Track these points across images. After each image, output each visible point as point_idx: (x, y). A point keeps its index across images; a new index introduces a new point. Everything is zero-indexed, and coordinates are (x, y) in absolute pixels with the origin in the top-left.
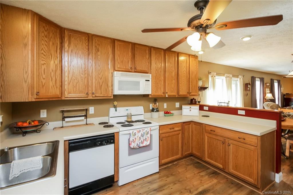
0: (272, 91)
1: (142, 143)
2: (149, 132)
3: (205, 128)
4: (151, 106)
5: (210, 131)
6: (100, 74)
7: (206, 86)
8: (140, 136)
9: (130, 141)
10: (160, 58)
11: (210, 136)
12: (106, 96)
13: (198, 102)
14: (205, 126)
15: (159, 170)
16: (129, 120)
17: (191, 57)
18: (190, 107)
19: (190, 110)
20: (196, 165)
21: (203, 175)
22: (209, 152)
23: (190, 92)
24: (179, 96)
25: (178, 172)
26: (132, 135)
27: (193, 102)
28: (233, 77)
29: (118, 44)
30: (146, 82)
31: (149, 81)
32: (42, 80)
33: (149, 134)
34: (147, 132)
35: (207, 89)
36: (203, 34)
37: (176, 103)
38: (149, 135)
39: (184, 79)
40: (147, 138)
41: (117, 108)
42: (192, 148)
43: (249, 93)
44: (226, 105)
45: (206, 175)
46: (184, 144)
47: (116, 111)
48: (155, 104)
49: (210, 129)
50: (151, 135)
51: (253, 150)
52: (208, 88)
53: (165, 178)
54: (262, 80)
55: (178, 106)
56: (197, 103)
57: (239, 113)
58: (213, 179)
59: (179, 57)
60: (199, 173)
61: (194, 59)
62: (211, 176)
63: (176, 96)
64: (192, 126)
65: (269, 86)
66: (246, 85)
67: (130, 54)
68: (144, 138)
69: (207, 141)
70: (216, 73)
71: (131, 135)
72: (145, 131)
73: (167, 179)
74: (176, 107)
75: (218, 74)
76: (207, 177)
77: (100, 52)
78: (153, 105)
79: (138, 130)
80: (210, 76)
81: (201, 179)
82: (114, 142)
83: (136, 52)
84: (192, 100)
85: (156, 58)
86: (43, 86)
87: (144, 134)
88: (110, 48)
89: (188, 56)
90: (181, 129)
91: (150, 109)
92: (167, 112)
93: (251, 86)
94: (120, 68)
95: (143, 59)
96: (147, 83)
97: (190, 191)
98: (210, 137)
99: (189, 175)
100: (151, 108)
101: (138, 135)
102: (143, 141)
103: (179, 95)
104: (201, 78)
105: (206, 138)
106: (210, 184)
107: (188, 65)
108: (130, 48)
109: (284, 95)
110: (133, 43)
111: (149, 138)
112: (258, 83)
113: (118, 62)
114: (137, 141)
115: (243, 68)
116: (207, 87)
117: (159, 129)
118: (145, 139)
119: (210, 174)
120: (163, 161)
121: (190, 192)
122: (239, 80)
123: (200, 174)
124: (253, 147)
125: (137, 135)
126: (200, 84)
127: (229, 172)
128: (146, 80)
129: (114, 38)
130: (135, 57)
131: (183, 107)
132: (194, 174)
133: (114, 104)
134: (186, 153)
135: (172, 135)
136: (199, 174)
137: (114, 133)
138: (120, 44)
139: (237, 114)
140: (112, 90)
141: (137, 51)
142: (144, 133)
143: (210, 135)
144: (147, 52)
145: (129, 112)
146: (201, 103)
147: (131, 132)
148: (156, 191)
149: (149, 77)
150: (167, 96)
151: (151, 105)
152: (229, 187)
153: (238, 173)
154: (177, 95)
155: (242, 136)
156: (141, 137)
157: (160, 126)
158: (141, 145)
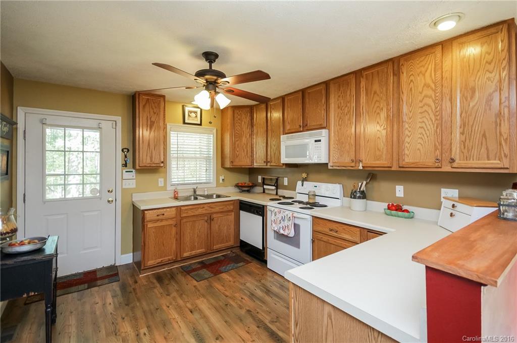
2: (291, 218)
8: (280, 218)
12: (278, 165)
16: (311, 201)
18: (454, 206)
19: (451, 214)
24: (403, 167)
26: (274, 214)
29: (288, 99)
30: (315, 144)
31: (320, 140)
32: (236, 152)
33: (292, 221)
40: (289, 227)
41: (304, 182)
47: (302, 185)
68: (286, 223)
72: (285, 214)
86: (237, 157)
87: (285, 218)
88: (281, 109)
94: (290, 129)
96: (317, 145)
101: (278, 216)
102: (284, 228)
103: (400, 165)
108: (300, 98)
113: (288, 123)
114: (277, 223)
128: (315, 141)
135: (335, 244)
137: (263, 205)
144: (323, 91)
145: (316, 190)
147: (273, 209)
149: (321, 134)
150: (361, 168)
154: (395, 166)
156: (281, 221)
157: (314, 218)
158: (282, 232)
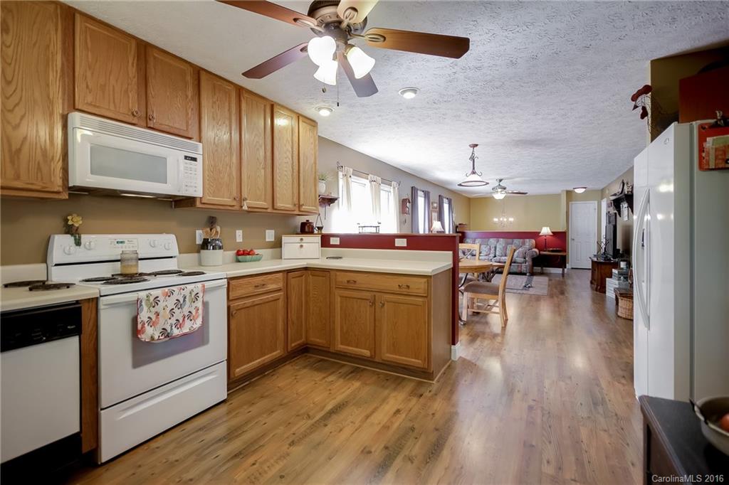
0: (441, 218)
1: (179, 324)
2: (201, 295)
3: (335, 279)
4: (200, 236)
5: (346, 284)
6: (9, 111)
7: (333, 195)
8: (171, 306)
9: (139, 320)
10: (227, 104)
11: (345, 295)
12: (38, 188)
13: (318, 228)
14: (336, 275)
15: (228, 395)
16: (130, 271)
17: (303, 122)
18: (302, 239)
19: (301, 246)
20: (315, 365)
21: (332, 379)
22: (345, 331)
23: (301, 203)
24: (276, 209)
25: (277, 388)
26: (147, 305)
27: (306, 229)
28: (382, 183)
29: (86, 27)
30: (186, 163)
31: (195, 159)
33: (200, 299)
34: (193, 294)
35: (336, 202)
36: (342, 44)
37: (267, 231)
38: (199, 304)
39: (286, 171)
40: (194, 313)
41: (83, 236)
42: (307, 331)
43: (408, 217)
44: (373, 230)
45: (340, 377)
46: (290, 323)
47: (78, 243)
48: (211, 230)
49: (345, 280)
50: (205, 305)
51: (421, 303)
52: (336, 199)
53: (245, 407)
54: (427, 195)
55: (272, 239)
56: (316, 232)
57: (396, 245)
58: (353, 382)
59: (275, 114)
60: (324, 378)
61: (308, 127)
62: (348, 377)
63: (269, 211)
64: (306, 280)
65: (436, 208)
66: (403, 203)
67: (132, 71)
68: (186, 310)
69: (339, 305)
70: (351, 170)
71: (141, 305)
72: (186, 292)
73: (251, 409)
74: (267, 240)
75: (357, 173)
76: (341, 381)
77: (11, 34)
78: (207, 232)
79: (166, 289)
80: (341, 174)
81: (328, 388)
82: (77, 331)
83: (153, 70)
84: (303, 225)
85: (214, 103)
87: (184, 301)
88: (53, 32)
89: (295, 117)
90: (283, 286)
91: (197, 243)
92: (244, 251)
93: (410, 204)
94: (95, 106)
95: (177, 97)
96: (189, 166)
97: (308, 415)
98: (346, 297)
99: (302, 388)
100: (199, 241)
101: (165, 303)
102: (181, 321)
103: (275, 207)
104: (322, 176)
105: (338, 299)
106: (348, 392)
107: (296, 139)
108: (133, 52)
109: (457, 227)
110: (142, 41)
111: (200, 311)
112: (421, 201)
113: (87, 87)
114: (161, 320)
115: (398, 167)
116: (336, 196)
117: (226, 286)
118: (187, 313)
119: (347, 375)
120: (238, 370)
121: (309, 417)
122: (392, 190)
123: (326, 379)
124: (421, 299)
125: (162, 304)
126: (322, 189)
127: (383, 360)
128: (186, 158)
129: (71, 5)
130: (150, 84)
131: (285, 239)
132: (314, 383)
133: (70, 223)
134: (293, 345)
135: (261, 302)
136: (324, 381)
137: (77, 302)
138: (94, 30)
139: (392, 246)
140: (65, 170)
141: (155, 69)
142: (185, 298)
143: (347, 293)
144: (189, 78)
145: (127, 248)
146: (324, 232)
147: (143, 295)
148: (225, 441)
149: (196, 149)
150: (245, 208)
151: (199, 232)
152: (383, 386)
153: (397, 357)
154: (270, 207)
155: (403, 280)
156: (176, 310)
157: (230, 279)
158: (176, 332)
